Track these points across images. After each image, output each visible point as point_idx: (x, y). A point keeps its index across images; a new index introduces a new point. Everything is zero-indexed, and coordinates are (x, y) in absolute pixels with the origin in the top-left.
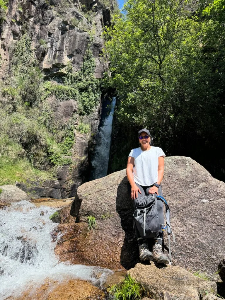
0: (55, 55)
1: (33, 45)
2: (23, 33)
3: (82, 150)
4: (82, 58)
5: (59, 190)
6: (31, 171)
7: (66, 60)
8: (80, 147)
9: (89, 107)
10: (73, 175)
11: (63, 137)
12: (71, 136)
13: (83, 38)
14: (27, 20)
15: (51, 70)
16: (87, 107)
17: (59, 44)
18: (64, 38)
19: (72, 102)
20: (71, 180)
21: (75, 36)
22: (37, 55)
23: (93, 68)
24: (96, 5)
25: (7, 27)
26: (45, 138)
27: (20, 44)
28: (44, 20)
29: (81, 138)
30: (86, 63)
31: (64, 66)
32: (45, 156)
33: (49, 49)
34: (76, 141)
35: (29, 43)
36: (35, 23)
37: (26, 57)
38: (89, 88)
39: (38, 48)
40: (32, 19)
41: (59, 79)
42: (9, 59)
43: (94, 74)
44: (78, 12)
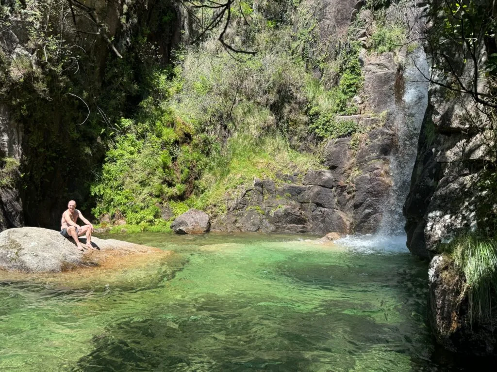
5: (334, 189)
6: (286, 155)
10: (361, 157)
11: (338, 75)
12: (355, 68)
20: (356, 168)
26: (305, 85)
29: (379, 65)
32: (306, 124)
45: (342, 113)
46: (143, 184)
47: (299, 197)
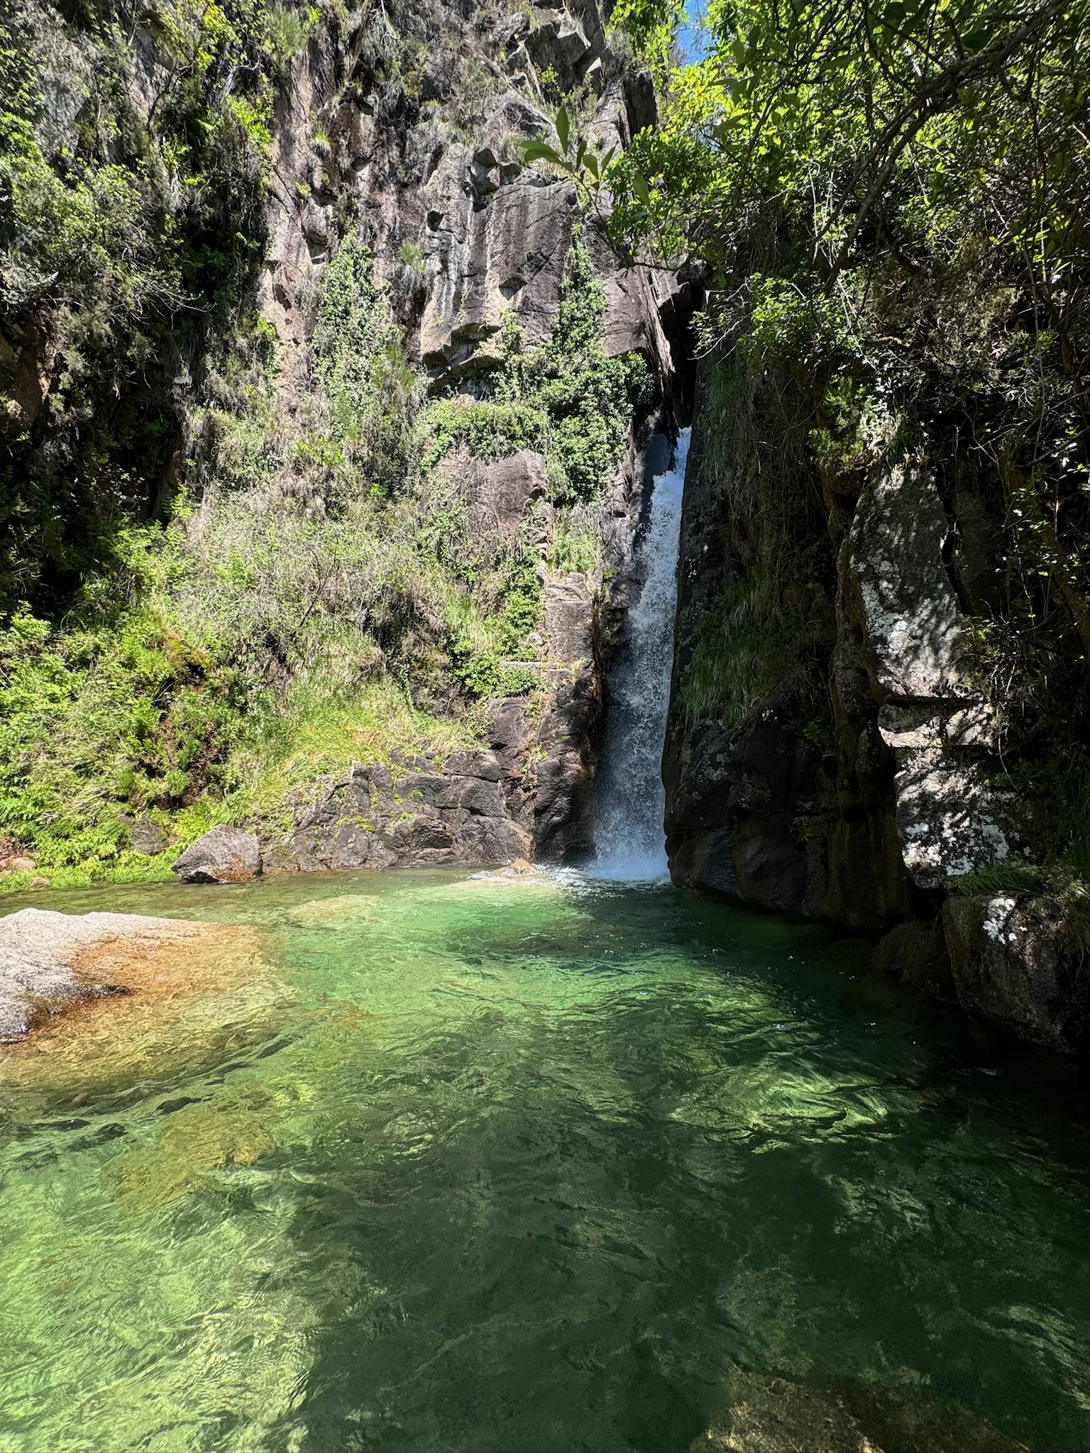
0: (458, 296)
1: (380, 272)
2: (342, 232)
3: (572, 634)
4: (556, 286)
5: (499, 784)
6: (408, 720)
7: (497, 307)
8: (562, 623)
9: (591, 469)
10: (545, 730)
11: (501, 594)
12: (530, 588)
13: (550, 204)
14: (349, 176)
15: (447, 356)
16: (581, 473)
17: (466, 251)
18: (483, 224)
19: (528, 458)
20: (538, 749)
21: (523, 206)
22: (397, 305)
23: (597, 318)
24: (597, 63)
25: (283, 215)
26: (443, 603)
27: (333, 276)
28: (409, 168)
29: (567, 589)
30: (568, 305)
31: (489, 331)
32: (446, 668)
33: (437, 278)
34: (548, 605)
35: (365, 265)
36: (378, 184)
37: (359, 323)
38: (585, 399)
39: (396, 278)
40: (364, 173)
41: (477, 384)
42: (304, 337)
43: (601, 341)
44: (527, 105)
45: (511, 656)
47: (437, 798)
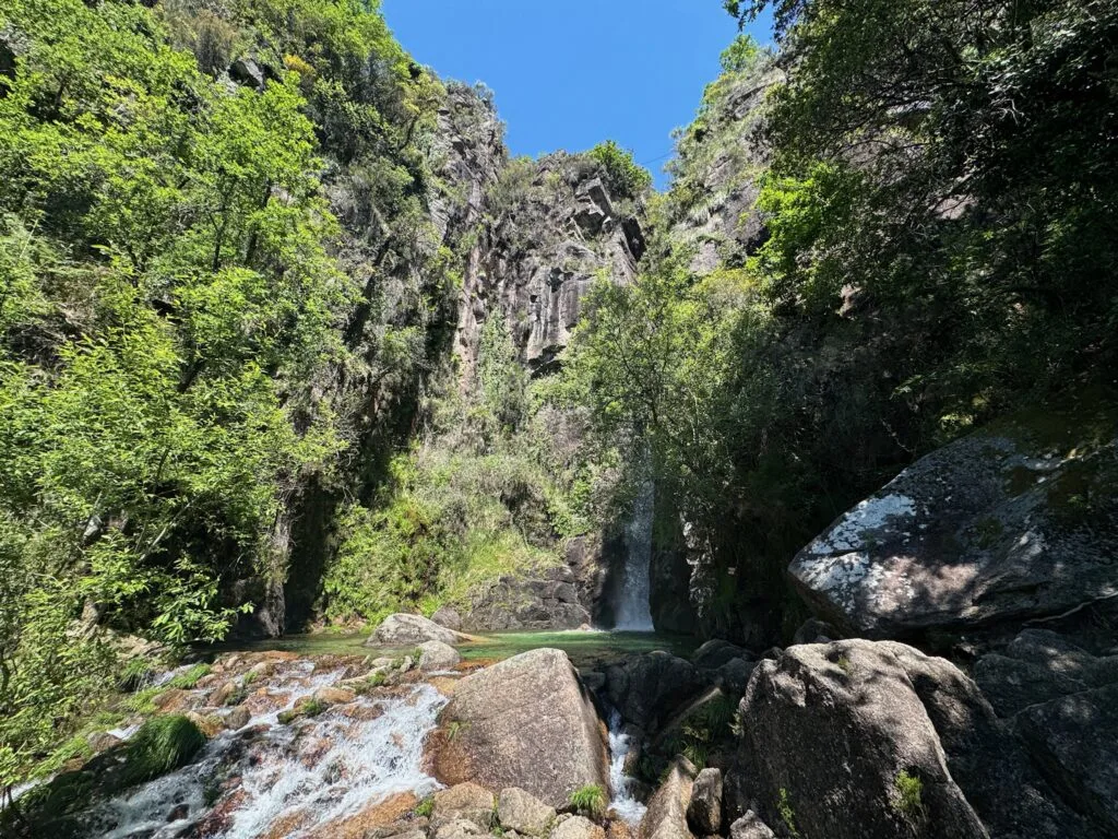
0: (545, 331)
1: (508, 324)
2: (491, 309)
5: (574, 584)
6: (525, 550)
7: (564, 337)
10: (596, 555)
11: (571, 481)
13: (589, 289)
14: (495, 286)
15: (541, 360)
17: (549, 311)
18: (556, 298)
21: (576, 290)
22: (516, 339)
24: (609, 219)
25: (466, 308)
26: (542, 486)
27: (487, 330)
28: (521, 278)
31: (561, 348)
32: (544, 521)
33: (535, 324)
35: (501, 322)
36: (507, 286)
37: (498, 349)
39: (516, 327)
40: (502, 283)
41: (555, 372)
42: (473, 359)
44: (576, 245)
46: (383, 579)
47: (542, 593)
